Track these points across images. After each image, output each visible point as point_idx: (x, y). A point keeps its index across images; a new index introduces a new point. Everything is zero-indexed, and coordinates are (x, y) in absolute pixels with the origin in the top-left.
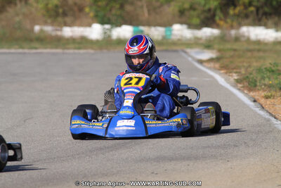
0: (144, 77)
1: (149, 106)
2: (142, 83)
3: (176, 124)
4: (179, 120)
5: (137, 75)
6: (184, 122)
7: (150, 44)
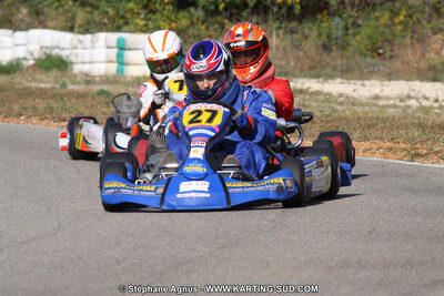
0: (221, 110)
2: (218, 121)
3: (274, 187)
4: (281, 180)
5: (209, 106)
6: (289, 183)
7: (225, 55)
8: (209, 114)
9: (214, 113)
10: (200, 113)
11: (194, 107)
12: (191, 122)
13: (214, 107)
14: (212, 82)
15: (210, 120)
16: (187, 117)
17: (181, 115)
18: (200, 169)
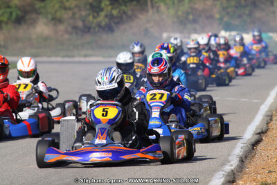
0: (166, 93)
1: (173, 117)
2: (165, 98)
3: (196, 132)
4: (199, 129)
5: (160, 91)
6: (203, 130)
7: (168, 65)
8: (160, 95)
9: (163, 95)
10: (155, 95)
11: (151, 92)
12: (151, 99)
13: (162, 91)
14: (161, 79)
15: (161, 98)
16: (148, 97)
17: (145, 96)
18: (158, 123)
